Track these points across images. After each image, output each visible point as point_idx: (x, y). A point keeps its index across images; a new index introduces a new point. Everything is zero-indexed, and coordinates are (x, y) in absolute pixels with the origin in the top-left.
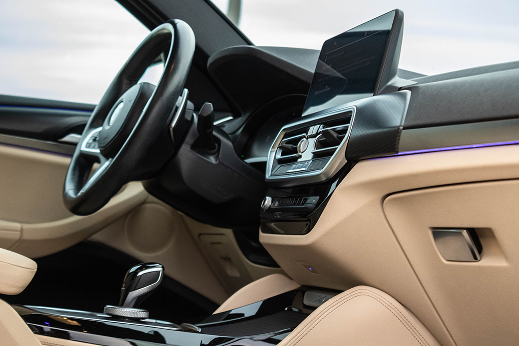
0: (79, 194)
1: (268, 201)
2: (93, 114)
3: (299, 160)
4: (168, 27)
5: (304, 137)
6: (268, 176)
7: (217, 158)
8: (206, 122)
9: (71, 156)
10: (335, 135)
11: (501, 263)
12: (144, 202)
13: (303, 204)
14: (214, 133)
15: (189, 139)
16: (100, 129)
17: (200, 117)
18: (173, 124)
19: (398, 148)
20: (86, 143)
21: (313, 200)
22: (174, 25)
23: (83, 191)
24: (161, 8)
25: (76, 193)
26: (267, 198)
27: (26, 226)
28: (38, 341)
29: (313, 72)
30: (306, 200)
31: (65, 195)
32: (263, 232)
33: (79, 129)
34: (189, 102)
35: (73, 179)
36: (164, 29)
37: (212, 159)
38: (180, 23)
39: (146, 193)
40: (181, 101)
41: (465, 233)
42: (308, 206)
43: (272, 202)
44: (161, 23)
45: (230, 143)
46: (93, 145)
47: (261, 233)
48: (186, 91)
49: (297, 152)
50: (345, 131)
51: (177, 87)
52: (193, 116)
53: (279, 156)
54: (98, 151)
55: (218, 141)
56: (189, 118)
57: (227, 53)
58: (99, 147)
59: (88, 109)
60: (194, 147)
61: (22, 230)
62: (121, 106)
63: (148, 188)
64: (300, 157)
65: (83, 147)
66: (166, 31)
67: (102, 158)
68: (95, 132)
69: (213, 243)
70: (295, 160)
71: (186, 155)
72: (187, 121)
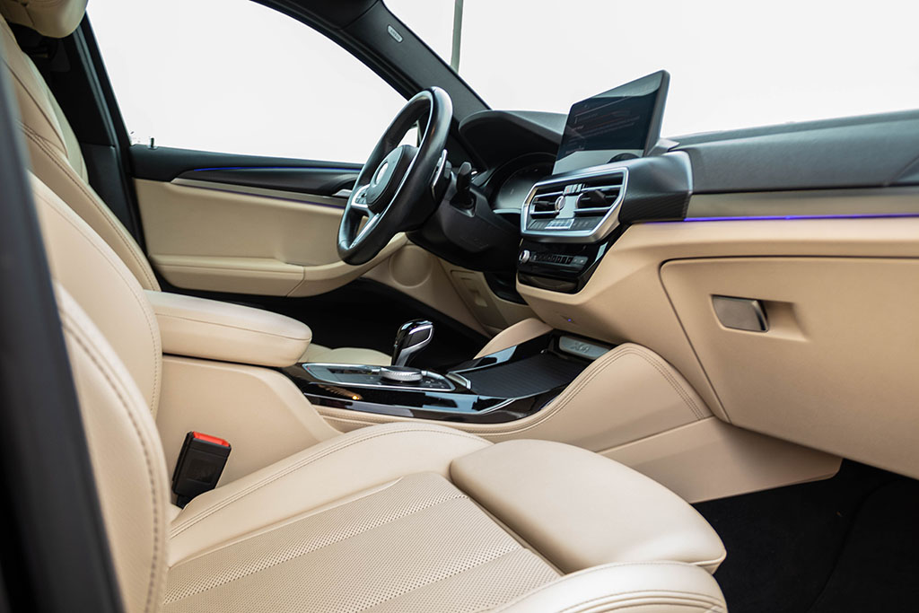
0: (351, 247)
1: (527, 254)
2: (361, 172)
3: (557, 217)
4: (426, 95)
5: (561, 195)
6: (524, 229)
7: (473, 212)
8: (464, 180)
9: (344, 208)
10: (602, 196)
11: (797, 337)
12: (406, 245)
13: (568, 263)
14: (471, 190)
15: (448, 195)
16: (367, 186)
17: (459, 177)
18: (435, 183)
19: (685, 214)
20: (356, 199)
21: (580, 261)
22: (432, 93)
23: (354, 244)
24: (416, 80)
25: (349, 246)
26: (525, 252)
27: (308, 269)
28: (316, 412)
29: (562, 133)
30: (572, 259)
31: (339, 246)
32: (521, 282)
33: (349, 185)
34: (447, 162)
35: (345, 231)
36: (421, 96)
37: (469, 213)
38: (437, 90)
39: (406, 239)
40: (441, 161)
41: (755, 304)
42: (575, 265)
43: (530, 255)
44: (421, 91)
45: (484, 198)
46: (361, 201)
47: (518, 284)
48: (445, 152)
49: (554, 210)
50: (617, 192)
51: (438, 148)
52: (451, 175)
53: (532, 211)
54: (366, 206)
55: (474, 197)
56: (448, 177)
57: (478, 117)
58: (367, 203)
59: (357, 168)
60: (453, 202)
61: (304, 272)
62: (386, 166)
63: (409, 237)
64: (558, 214)
65: (353, 203)
66: (424, 98)
67: (370, 213)
68: (363, 189)
69: (463, 279)
70: (553, 217)
71: (446, 211)
72: (445, 178)
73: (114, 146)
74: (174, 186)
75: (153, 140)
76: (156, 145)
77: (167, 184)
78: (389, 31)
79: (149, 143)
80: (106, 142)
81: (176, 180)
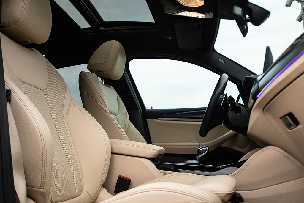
7: (240, 113)
18: (222, 104)
41: (287, 117)
45: (244, 108)
55: (240, 108)
61: (200, 145)
73: (140, 110)
74: (158, 121)
75: (152, 107)
76: (153, 109)
77: (156, 120)
78: (219, 60)
79: (151, 109)
80: (137, 109)
81: (158, 119)
